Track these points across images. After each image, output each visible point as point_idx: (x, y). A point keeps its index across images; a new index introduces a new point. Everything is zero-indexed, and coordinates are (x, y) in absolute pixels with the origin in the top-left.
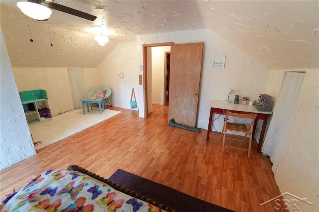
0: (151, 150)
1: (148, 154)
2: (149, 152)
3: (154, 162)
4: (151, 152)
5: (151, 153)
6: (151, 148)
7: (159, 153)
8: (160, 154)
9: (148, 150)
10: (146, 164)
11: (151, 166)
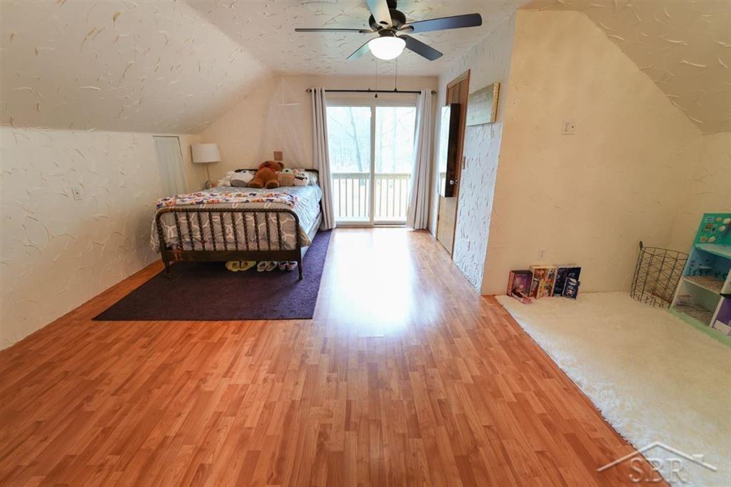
0: (263, 374)
1: (269, 362)
2: (267, 366)
3: (246, 348)
4: (262, 368)
5: (261, 365)
6: (265, 380)
7: (237, 373)
8: (232, 370)
9: (273, 373)
10: (264, 339)
11: (253, 339)
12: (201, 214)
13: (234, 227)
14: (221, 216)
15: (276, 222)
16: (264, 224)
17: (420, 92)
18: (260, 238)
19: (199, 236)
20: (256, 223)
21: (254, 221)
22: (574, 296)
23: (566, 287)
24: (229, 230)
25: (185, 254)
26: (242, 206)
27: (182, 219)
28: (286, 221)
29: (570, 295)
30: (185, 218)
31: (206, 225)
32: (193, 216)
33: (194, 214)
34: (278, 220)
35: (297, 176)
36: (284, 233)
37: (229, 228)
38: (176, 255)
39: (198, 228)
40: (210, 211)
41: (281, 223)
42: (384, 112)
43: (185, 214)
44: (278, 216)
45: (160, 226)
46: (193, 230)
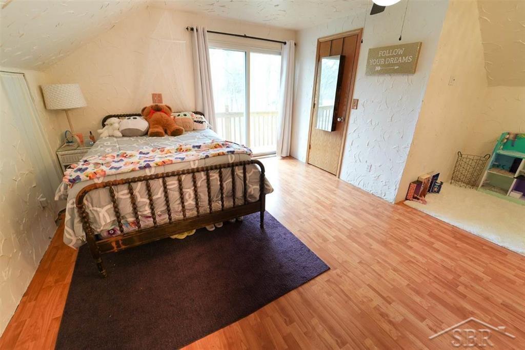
12: (151, 182)
13: (196, 191)
14: (180, 181)
15: (242, 175)
16: (230, 180)
17: (285, 43)
18: (224, 196)
19: (148, 211)
20: (221, 181)
21: (219, 179)
22: (438, 192)
23: (434, 186)
24: (190, 195)
25: (128, 238)
26: (202, 164)
27: (122, 194)
28: (252, 172)
29: (435, 191)
30: (126, 191)
31: (159, 195)
32: (139, 187)
33: (140, 183)
34: (244, 173)
35: (196, 120)
36: (250, 185)
37: (189, 192)
38: (114, 244)
39: (148, 201)
40: (164, 177)
41: (248, 175)
42: (257, 58)
43: (126, 186)
44: (244, 169)
45: (84, 212)
46: (139, 205)
